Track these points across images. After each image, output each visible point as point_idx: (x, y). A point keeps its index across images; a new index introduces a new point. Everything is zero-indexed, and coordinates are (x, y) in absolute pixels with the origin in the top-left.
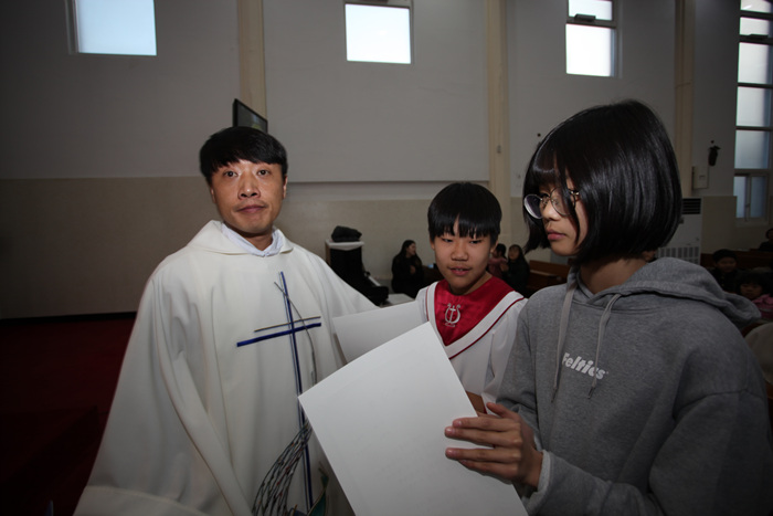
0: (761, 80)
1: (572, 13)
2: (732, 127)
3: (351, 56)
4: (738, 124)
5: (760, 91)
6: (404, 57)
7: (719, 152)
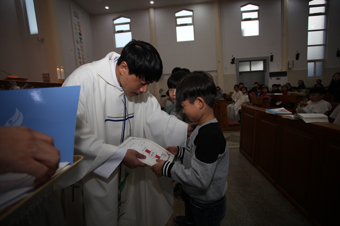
0: (322, 28)
1: (243, 18)
2: (305, 45)
3: (178, 40)
4: (308, 44)
5: (322, 32)
6: (192, 38)
7: (300, 55)
